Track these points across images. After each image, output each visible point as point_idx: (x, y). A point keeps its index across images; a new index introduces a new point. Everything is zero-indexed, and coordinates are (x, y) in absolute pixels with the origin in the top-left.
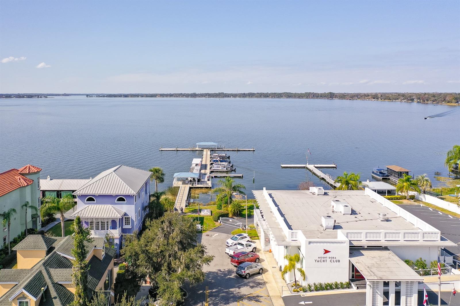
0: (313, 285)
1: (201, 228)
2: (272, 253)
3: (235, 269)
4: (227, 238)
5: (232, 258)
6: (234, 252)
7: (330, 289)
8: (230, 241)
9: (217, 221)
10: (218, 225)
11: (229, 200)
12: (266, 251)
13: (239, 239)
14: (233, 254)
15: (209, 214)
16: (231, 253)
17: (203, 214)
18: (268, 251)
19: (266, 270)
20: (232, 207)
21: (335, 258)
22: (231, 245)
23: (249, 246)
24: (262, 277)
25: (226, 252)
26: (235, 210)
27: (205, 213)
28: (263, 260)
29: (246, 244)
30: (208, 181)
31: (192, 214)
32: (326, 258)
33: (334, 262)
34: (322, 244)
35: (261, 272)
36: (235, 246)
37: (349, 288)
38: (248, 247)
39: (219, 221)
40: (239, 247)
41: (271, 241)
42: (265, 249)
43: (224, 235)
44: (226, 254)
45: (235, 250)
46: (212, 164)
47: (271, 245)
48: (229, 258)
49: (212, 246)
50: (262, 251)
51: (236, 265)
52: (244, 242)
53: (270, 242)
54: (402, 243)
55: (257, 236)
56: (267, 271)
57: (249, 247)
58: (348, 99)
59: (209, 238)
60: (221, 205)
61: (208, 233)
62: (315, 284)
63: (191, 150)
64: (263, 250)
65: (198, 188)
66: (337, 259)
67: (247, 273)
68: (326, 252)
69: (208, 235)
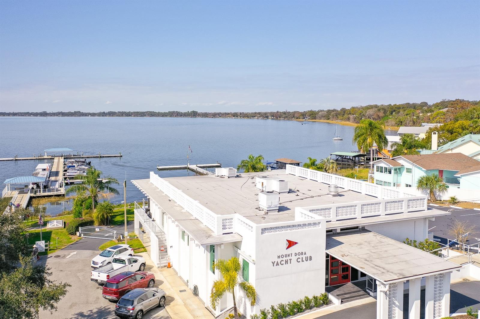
0: (270, 311)
1: (46, 246)
2: (173, 269)
3: (113, 307)
4: (94, 255)
5: (106, 286)
6: (108, 276)
7: (298, 312)
8: (99, 259)
9: (74, 234)
10: (77, 240)
11: (93, 203)
12: (162, 267)
13: (115, 254)
14: (106, 280)
15: (61, 225)
16: (103, 277)
17: (49, 226)
18: (165, 266)
19: (169, 298)
20: (99, 211)
21: (305, 254)
22: (101, 265)
23: (133, 262)
24: (165, 312)
25: (93, 277)
26: (103, 215)
27: (54, 225)
28: (161, 282)
29: (129, 260)
30: (61, 187)
31: (32, 229)
32: (290, 255)
33: (303, 261)
34: (284, 232)
35: (162, 303)
36: (109, 265)
37: (327, 304)
38: (132, 264)
39: (78, 234)
40: (116, 266)
41: (169, 250)
42: (160, 264)
43: (87, 253)
44: (92, 282)
45: (109, 272)
46: (65, 171)
47: (169, 256)
48: (98, 288)
49: (65, 272)
50: (155, 268)
51: (114, 297)
52: (124, 256)
53: (167, 252)
54: (383, 218)
55: (143, 248)
56: (172, 299)
57: (134, 264)
58: (210, 117)
59: (60, 260)
60: (80, 212)
61: (57, 253)
62: (273, 308)
63: (36, 159)
64: (157, 266)
65: (44, 197)
66: (308, 255)
67: (137, 311)
68: (291, 244)
69: (58, 256)
